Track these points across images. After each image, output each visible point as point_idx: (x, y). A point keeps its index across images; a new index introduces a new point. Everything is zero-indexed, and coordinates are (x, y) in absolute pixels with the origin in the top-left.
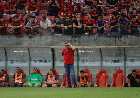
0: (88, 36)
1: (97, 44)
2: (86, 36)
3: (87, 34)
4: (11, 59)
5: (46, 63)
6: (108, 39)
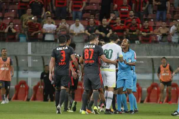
0: (139, 44)
1: (148, 54)
3: (138, 42)
6: (162, 48)
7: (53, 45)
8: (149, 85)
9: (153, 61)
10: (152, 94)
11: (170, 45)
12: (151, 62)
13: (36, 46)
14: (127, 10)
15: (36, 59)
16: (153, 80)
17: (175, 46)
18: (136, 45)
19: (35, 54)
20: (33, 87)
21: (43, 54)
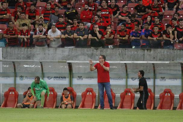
0: (112, 49)
1: (122, 59)
2: (110, 49)
3: (111, 47)
4: (20, 75)
5: (61, 80)
6: (136, 53)
7: (24, 50)
8: (122, 91)
9: (126, 66)
10: (125, 100)
11: (144, 50)
12: (125, 67)
13: (7, 52)
14: (108, 13)
15: (7, 64)
16: (127, 85)
17: (149, 51)
18: (109, 50)
19: (6, 60)
20: (3, 93)
21: (14, 59)
